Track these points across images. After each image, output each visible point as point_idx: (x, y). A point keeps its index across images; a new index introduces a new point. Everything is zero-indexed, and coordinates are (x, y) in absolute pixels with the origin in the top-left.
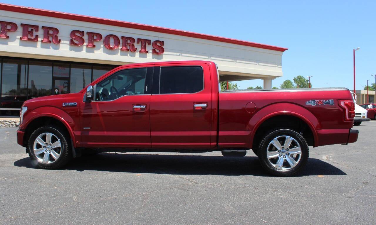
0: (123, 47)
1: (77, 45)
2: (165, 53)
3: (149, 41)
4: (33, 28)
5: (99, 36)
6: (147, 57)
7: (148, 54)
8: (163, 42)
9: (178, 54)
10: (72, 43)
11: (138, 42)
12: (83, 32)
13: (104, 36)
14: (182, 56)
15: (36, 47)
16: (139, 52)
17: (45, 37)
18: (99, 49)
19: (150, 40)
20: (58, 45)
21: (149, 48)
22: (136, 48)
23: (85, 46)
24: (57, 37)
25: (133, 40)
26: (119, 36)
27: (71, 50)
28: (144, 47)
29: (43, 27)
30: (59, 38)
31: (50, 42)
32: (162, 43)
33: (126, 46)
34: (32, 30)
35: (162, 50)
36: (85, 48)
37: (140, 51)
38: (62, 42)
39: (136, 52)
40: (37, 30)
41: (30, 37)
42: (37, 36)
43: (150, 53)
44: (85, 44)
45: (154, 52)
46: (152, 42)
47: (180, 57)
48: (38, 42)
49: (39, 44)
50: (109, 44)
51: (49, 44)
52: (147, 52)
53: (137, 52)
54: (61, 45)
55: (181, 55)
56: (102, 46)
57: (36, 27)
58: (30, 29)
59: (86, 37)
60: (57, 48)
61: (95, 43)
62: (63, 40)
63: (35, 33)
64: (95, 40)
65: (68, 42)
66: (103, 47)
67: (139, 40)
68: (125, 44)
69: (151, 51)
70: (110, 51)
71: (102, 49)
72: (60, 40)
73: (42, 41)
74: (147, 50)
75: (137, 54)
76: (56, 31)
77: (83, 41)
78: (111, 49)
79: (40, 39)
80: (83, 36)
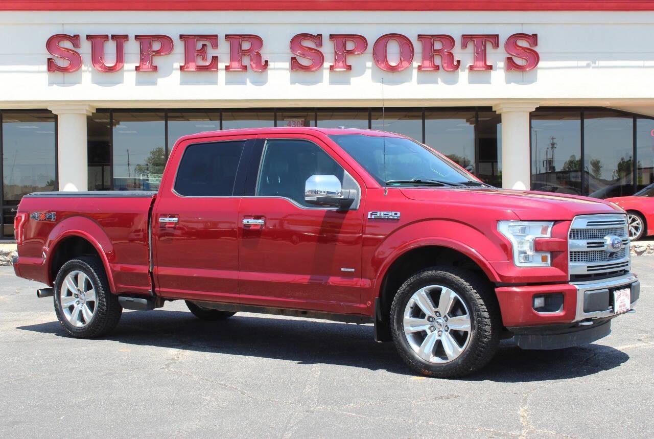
0: (423, 63)
1: (306, 68)
2: (540, 64)
3: (495, 39)
4: (204, 43)
5: (361, 41)
6: (492, 82)
7: (493, 73)
8: (535, 36)
9: (584, 63)
10: (295, 64)
11: (464, 46)
12: (320, 36)
13: (371, 40)
14: (593, 67)
15: (215, 83)
16: (467, 71)
17: (232, 59)
18: (362, 73)
19: (497, 36)
20: (264, 73)
21: (497, 57)
22: (459, 62)
23: (326, 69)
24: (259, 55)
25: (448, 40)
26: (412, 33)
27: (293, 82)
28: (481, 55)
29: (227, 37)
30: (264, 59)
31: (245, 68)
32: (534, 38)
33: (431, 59)
34: (204, 45)
35: (534, 58)
36: (326, 73)
37: (471, 68)
38: (271, 65)
39: (459, 70)
40: (215, 46)
41: (201, 63)
42: (215, 59)
43: (500, 68)
44: (327, 65)
45: (511, 64)
46: (502, 40)
47: (590, 70)
48: (220, 72)
49: (222, 74)
50: (385, 60)
51: (244, 74)
52: (491, 67)
53: (463, 70)
54: (270, 73)
55: (594, 65)
56: (369, 64)
57: (213, 39)
58: (199, 45)
59: (328, 48)
60: (261, 82)
61: (351, 60)
62: (274, 61)
63: (211, 52)
64: (351, 52)
65: (287, 65)
66: (372, 68)
67: (467, 38)
68: (430, 53)
69: (502, 64)
70: (390, 76)
71: (369, 72)
72: (267, 62)
73: (227, 68)
74: (488, 64)
75: (463, 75)
76: (256, 40)
77: (321, 58)
78: (393, 69)
79: (221, 65)
80: (321, 45)
